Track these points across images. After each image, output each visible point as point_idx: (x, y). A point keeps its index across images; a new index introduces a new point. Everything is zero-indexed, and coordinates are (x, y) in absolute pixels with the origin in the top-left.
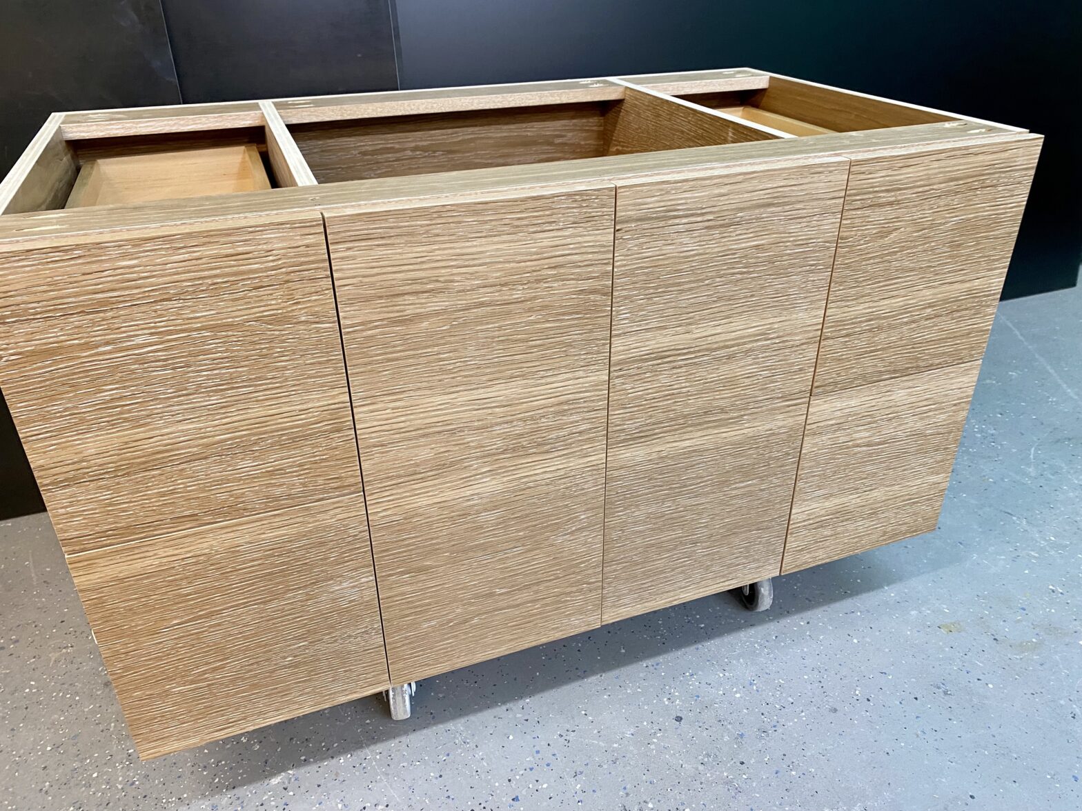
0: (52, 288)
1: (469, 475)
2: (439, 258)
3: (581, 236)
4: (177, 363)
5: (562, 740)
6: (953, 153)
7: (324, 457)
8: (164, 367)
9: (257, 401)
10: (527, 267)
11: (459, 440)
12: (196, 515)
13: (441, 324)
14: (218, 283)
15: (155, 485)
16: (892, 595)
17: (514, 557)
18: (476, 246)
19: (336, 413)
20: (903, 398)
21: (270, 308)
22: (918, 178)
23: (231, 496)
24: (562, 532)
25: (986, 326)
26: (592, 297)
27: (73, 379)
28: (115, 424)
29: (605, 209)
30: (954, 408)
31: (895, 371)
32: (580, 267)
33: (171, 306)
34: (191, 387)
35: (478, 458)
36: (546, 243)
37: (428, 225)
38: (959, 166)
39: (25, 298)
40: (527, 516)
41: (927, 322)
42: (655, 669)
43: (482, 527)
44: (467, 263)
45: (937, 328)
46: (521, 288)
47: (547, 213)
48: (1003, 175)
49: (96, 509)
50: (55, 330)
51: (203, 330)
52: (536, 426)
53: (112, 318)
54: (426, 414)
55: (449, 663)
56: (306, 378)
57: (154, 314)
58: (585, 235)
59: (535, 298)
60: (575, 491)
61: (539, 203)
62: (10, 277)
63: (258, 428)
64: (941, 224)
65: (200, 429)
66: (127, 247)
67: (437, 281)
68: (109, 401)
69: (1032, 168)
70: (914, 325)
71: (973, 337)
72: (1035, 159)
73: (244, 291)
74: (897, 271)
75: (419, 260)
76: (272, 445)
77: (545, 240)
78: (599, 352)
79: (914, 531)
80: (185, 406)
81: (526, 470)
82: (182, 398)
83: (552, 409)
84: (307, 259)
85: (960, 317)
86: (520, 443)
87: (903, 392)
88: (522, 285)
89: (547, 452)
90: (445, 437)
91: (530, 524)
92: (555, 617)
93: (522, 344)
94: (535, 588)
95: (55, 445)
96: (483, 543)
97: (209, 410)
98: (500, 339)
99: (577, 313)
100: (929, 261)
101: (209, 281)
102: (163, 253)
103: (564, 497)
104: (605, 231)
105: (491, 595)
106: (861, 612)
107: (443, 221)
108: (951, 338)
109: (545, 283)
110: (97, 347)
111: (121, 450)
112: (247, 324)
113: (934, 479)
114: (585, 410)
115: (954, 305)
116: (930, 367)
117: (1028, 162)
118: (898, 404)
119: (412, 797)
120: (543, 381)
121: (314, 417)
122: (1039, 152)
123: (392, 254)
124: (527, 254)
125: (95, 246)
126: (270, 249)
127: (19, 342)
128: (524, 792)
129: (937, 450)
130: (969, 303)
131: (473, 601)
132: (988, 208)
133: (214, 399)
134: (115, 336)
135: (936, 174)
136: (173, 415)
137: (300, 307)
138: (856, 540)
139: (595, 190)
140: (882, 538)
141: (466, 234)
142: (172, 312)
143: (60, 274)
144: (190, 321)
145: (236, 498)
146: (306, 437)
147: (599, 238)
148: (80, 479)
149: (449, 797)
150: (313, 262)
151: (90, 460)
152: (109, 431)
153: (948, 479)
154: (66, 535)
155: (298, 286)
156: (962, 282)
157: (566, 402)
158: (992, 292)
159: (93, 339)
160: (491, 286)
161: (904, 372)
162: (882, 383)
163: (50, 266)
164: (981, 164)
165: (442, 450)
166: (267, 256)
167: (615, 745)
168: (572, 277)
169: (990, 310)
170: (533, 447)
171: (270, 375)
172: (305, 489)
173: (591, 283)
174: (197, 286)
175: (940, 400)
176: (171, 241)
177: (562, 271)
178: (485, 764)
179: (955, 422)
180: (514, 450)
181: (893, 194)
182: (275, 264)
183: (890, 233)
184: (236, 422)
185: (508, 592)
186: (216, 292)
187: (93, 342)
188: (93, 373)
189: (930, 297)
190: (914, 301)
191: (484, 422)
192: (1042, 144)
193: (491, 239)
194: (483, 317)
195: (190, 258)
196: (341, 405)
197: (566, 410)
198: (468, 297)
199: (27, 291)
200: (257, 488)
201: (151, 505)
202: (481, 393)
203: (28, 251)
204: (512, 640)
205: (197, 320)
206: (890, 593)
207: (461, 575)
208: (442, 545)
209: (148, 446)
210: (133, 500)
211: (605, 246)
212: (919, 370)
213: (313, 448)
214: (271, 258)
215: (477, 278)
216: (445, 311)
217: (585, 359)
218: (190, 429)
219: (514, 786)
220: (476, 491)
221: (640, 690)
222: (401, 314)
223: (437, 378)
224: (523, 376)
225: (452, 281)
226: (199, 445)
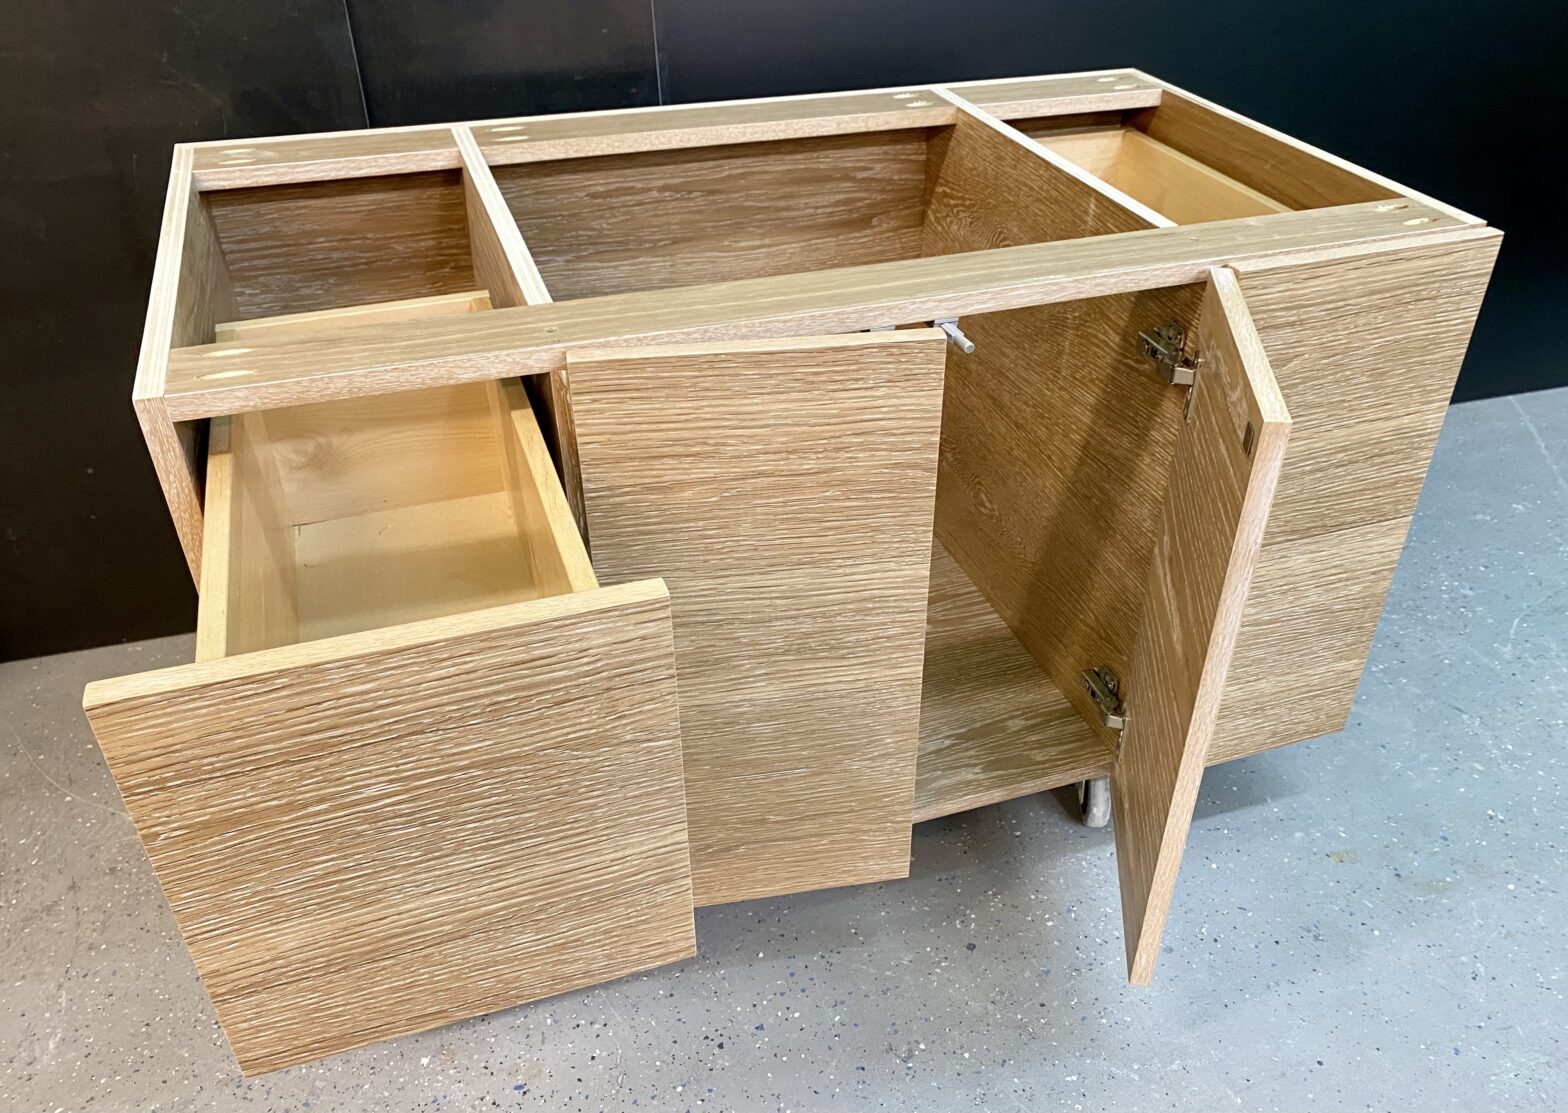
0: (240, 733)
1: (738, 676)
2: (709, 416)
3: (898, 398)
4: (428, 816)
5: (824, 962)
6: (1375, 260)
7: (643, 918)
8: (408, 824)
9: (548, 854)
10: (823, 432)
11: (727, 634)
12: (446, 1011)
13: (709, 495)
14: (499, 702)
15: (386, 979)
16: (1276, 810)
17: (795, 779)
18: (757, 404)
19: (665, 859)
20: (1303, 565)
21: (578, 727)
22: (1329, 292)
23: (499, 982)
24: (859, 756)
25: (1419, 473)
26: (910, 473)
27: (267, 853)
28: (328, 906)
29: (932, 366)
30: (1373, 577)
31: (1293, 532)
32: (895, 435)
33: (423, 741)
34: (448, 846)
35: (751, 657)
36: (850, 404)
37: (696, 377)
38: (1388, 276)
39: (197, 752)
40: (813, 732)
41: (1338, 470)
42: (950, 884)
43: (753, 741)
44: (744, 424)
45: (1351, 477)
46: (814, 456)
47: (853, 367)
48: (1445, 285)
49: (294, 1018)
50: (244, 790)
51: (472, 768)
52: (828, 625)
53: (331, 765)
54: (685, 600)
55: (706, 896)
56: (626, 816)
57: (396, 754)
58: (903, 397)
59: (833, 469)
60: (879, 709)
61: (840, 356)
62: (175, 725)
63: (547, 889)
64: (1359, 348)
65: (458, 900)
66: (358, 667)
67: (705, 443)
68: (321, 877)
69: (1486, 274)
70: (1319, 475)
71: (1400, 488)
72: (1490, 262)
73: (539, 709)
74: (1298, 407)
75: (684, 417)
76: (567, 909)
77: (849, 401)
78: (916, 541)
79: (1315, 731)
80: (437, 873)
81: (814, 677)
82: (433, 862)
83: (850, 607)
84: (643, 656)
85: (1383, 463)
86: (807, 643)
87: (1302, 559)
88: (815, 453)
89: (843, 658)
90: (710, 628)
91: (819, 742)
92: (848, 858)
93: (813, 525)
94: (823, 820)
95: (236, 942)
96: (753, 760)
97: (473, 873)
98: (785, 516)
99: (889, 491)
100: (1342, 394)
101: (486, 701)
102: (416, 669)
103: (864, 714)
104: (932, 392)
105: (763, 821)
106: (1228, 830)
107: (716, 373)
108: (1369, 489)
109: (847, 452)
110: (306, 806)
111: (336, 938)
112: (542, 753)
113: (1343, 665)
114: (896, 610)
115: (1375, 448)
116: (1340, 526)
117: (1481, 267)
118: (1296, 572)
119: (636, 1017)
120: (840, 571)
121: (633, 866)
122: (1496, 253)
123: (650, 409)
124: (825, 416)
125: (310, 670)
126: (585, 648)
127: (185, 812)
128: (771, 1020)
129: (1347, 630)
130: (1395, 445)
131: (739, 826)
132: (1424, 326)
133: (483, 859)
134: (333, 790)
135: (1354, 285)
136: (417, 886)
137: (625, 722)
138: (1236, 742)
139: (919, 342)
140: (1270, 740)
141: (745, 389)
142: (425, 749)
143: (252, 713)
144: (451, 758)
145: (506, 984)
146: (616, 895)
147: (923, 400)
148: (272, 982)
149: (680, 1020)
150: (650, 659)
151: (289, 957)
152: (318, 917)
153: (1362, 666)
154: (250, 1055)
155: (626, 694)
156: (1387, 419)
157: (871, 599)
158: (1428, 431)
159: (301, 797)
160: (775, 453)
161: (1306, 533)
162: (1275, 547)
163: (238, 704)
164: (1415, 271)
165: (705, 643)
166: (579, 658)
167: (888, 973)
168: (885, 447)
169: (1424, 454)
170: (824, 650)
171: (571, 818)
172: (611, 962)
173: (909, 455)
174: (468, 710)
175: (1354, 567)
176: (429, 653)
177: (871, 439)
178: (727, 985)
179: (1373, 595)
180: (798, 651)
181: (1294, 312)
182: (591, 667)
183: (1290, 360)
184: (513, 885)
185: (784, 821)
186: (496, 714)
187: (300, 800)
188: (297, 842)
189: (1343, 439)
190: (1321, 444)
191: (762, 615)
192: (1500, 243)
193: (777, 396)
194: (763, 488)
195: (457, 672)
196: (674, 847)
197: (869, 609)
198: (744, 464)
199: (201, 741)
200: (539, 968)
201: (378, 1005)
202: (756, 580)
203: (204, 686)
204: (788, 879)
205: (464, 756)
206: (1274, 809)
207: (725, 794)
208: (701, 756)
209: (379, 930)
210: (350, 1001)
211: (928, 411)
212: (1326, 529)
213: (627, 908)
214: (585, 660)
215: (757, 443)
216: (714, 480)
217: (898, 548)
218: (443, 902)
219: (759, 1013)
220: (748, 697)
221: (927, 909)
222: (657, 480)
223: (702, 558)
224: (814, 563)
225: (724, 445)
226: (454, 922)
